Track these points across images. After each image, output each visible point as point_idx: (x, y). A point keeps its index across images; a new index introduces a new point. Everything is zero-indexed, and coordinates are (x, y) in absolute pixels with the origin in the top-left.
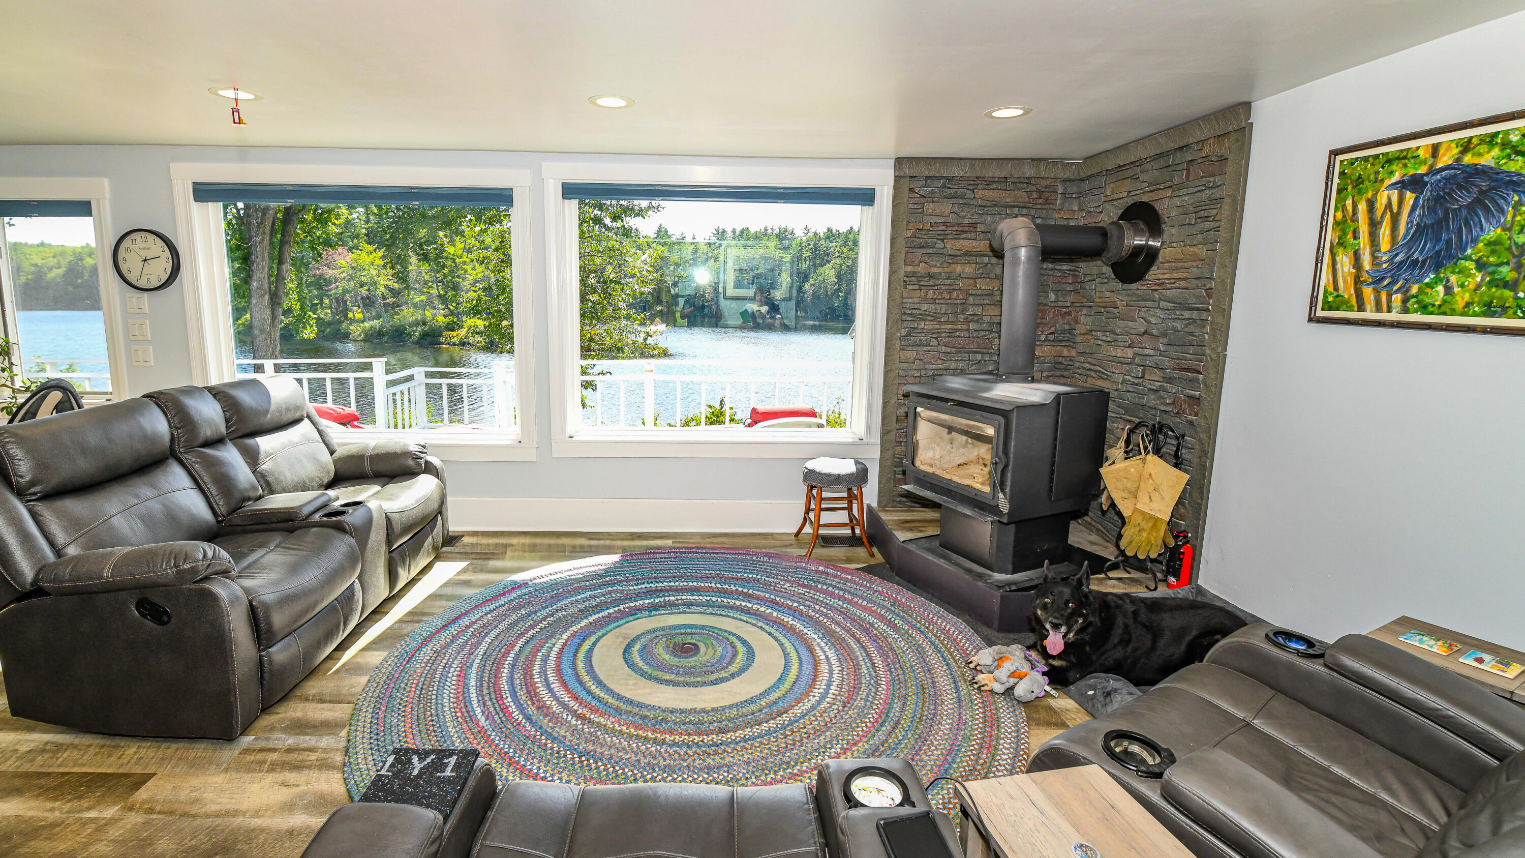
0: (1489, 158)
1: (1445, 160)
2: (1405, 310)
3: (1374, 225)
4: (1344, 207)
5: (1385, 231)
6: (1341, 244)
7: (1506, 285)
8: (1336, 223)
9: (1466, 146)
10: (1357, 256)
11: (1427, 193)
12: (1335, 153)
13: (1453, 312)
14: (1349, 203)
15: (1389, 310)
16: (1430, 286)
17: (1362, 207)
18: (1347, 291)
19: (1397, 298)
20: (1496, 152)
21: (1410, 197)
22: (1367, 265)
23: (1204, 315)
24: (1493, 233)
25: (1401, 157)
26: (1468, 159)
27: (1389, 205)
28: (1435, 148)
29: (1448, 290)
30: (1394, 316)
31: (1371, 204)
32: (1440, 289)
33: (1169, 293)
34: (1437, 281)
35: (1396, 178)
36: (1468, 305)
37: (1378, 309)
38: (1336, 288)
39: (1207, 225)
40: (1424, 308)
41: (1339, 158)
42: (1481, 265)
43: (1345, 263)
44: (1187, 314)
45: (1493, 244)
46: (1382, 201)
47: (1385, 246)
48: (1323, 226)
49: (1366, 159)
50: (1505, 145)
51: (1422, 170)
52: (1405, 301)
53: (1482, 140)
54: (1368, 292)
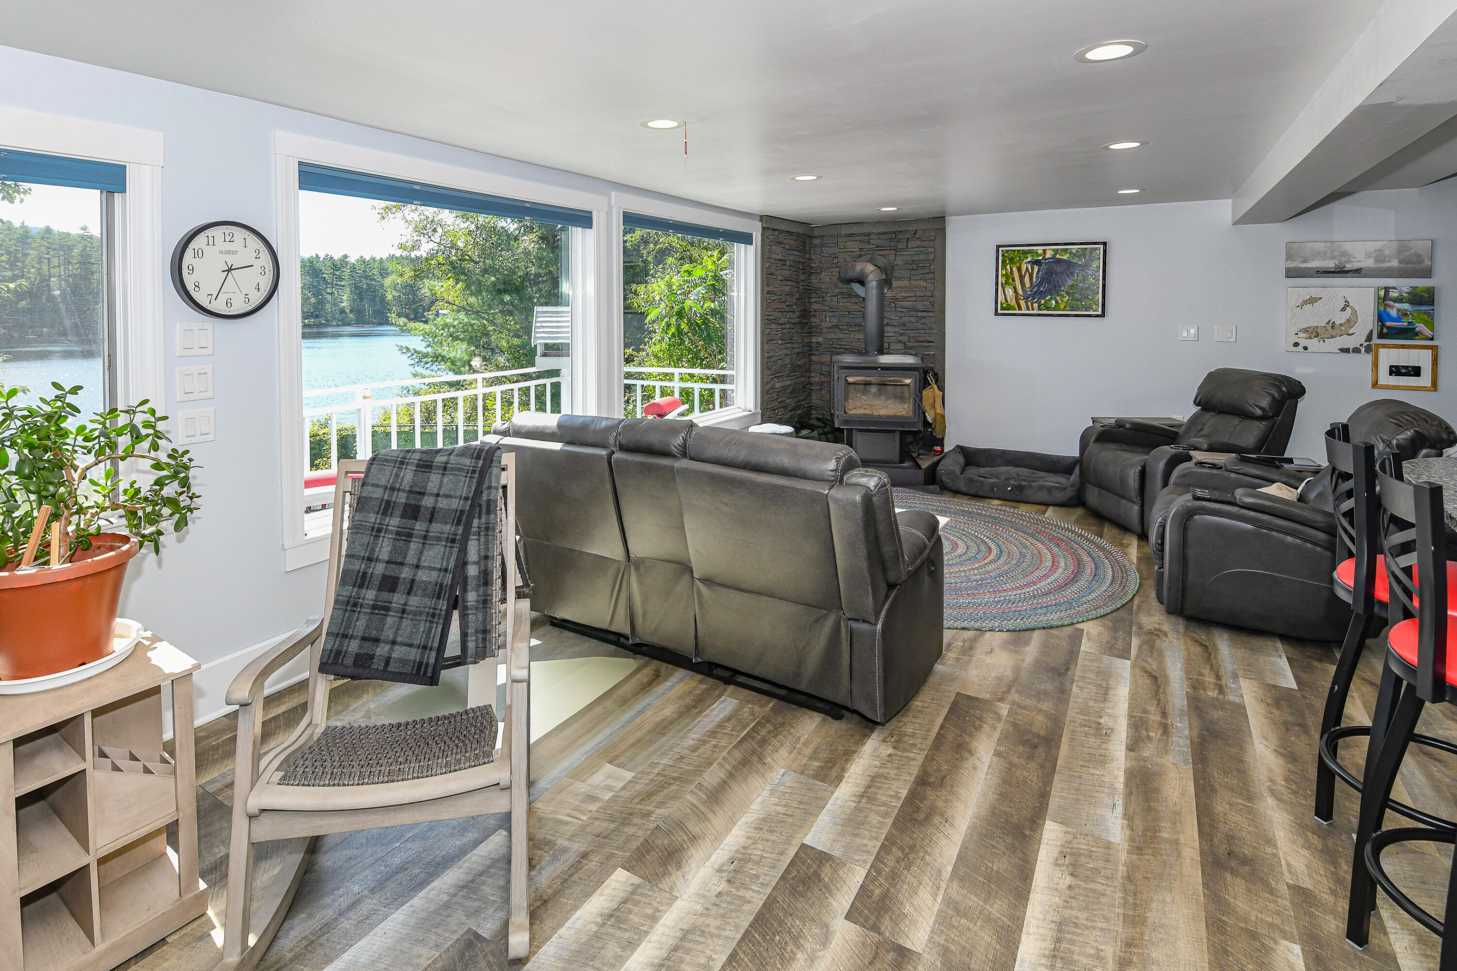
0: (1065, 257)
1: (1048, 255)
2: (1040, 309)
3: (1022, 278)
4: (1006, 269)
5: (1027, 279)
6: (1007, 283)
7: (1077, 300)
8: (1003, 275)
9: (1056, 252)
10: (1015, 288)
11: (1043, 266)
12: (998, 247)
13: (1059, 310)
14: (1008, 267)
15: (1033, 309)
16: (1049, 300)
17: (1015, 269)
18: (1014, 303)
19: (1036, 305)
20: (1068, 255)
21: (1036, 268)
22: (1020, 292)
23: (930, 314)
24: (1070, 282)
25: (1030, 252)
26: (1058, 256)
27: (1027, 269)
28: (1044, 251)
29: (1057, 302)
30: (1035, 312)
31: (1019, 269)
32: (1054, 302)
33: (905, 304)
34: (1051, 299)
35: (1029, 259)
36: (1065, 307)
37: (1028, 309)
38: (1006, 301)
39: (926, 271)
40: (1048, 309)
41: (1000, 249)
42: (1068, 293)
43: (1010, 292)
44: (919, 314)
45: (1072, 286)
46: (1024, 267)
47: (1028, 285)
48: (997, 277)
49: (1014, 251)
50: (1071, 253)
51: (1040, 258)
52: (1039, 306)
53: (1063, 250)
54: (1022, 303)
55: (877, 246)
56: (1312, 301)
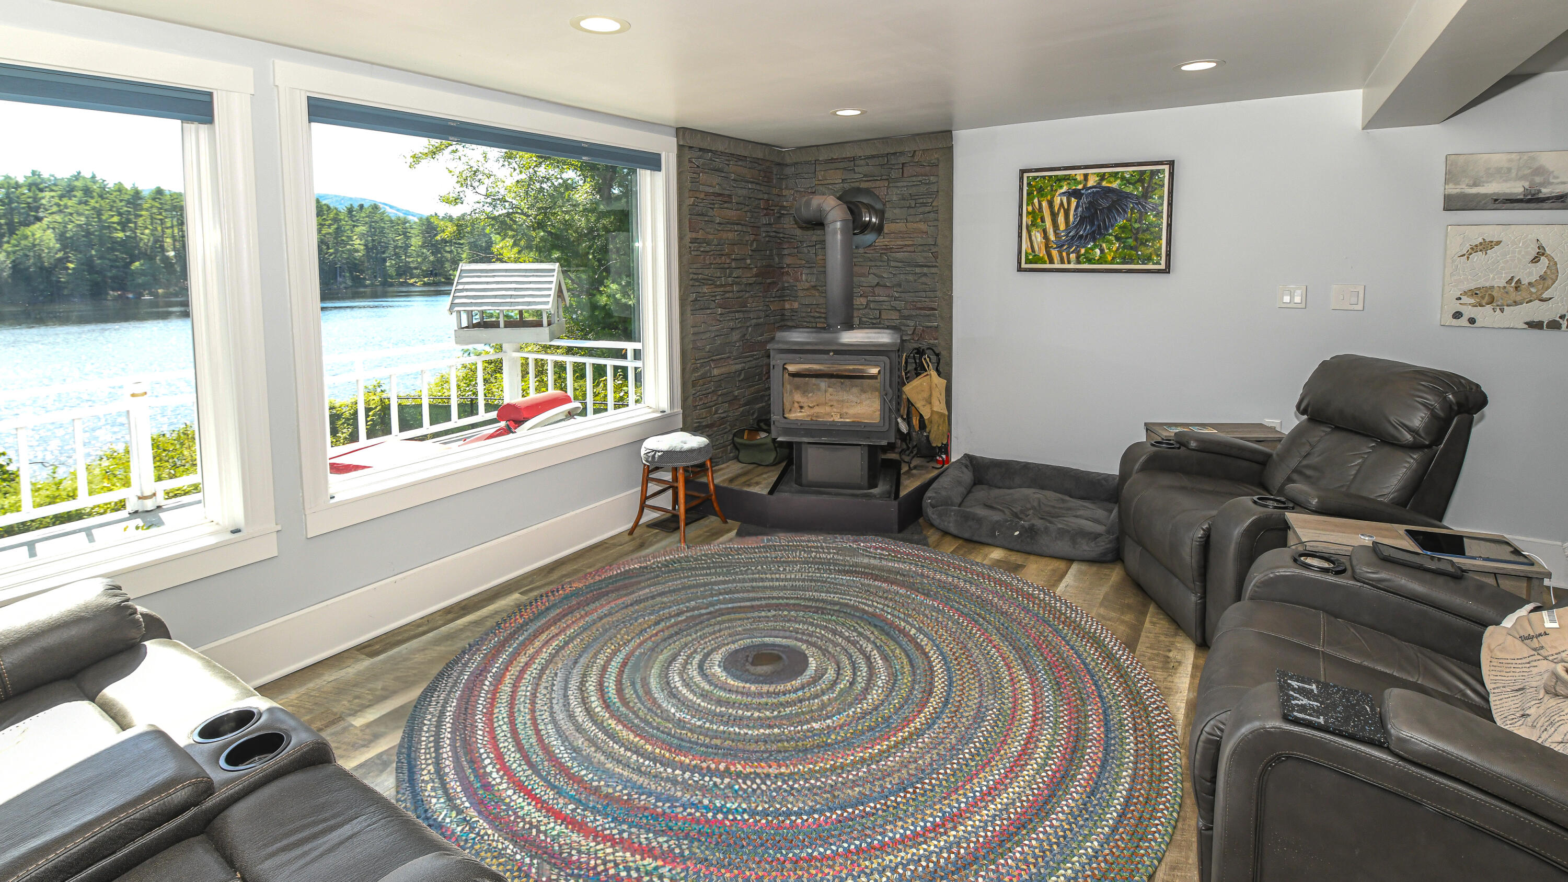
0: (1115, 185)
1: (1091, 183)
2: (1079, 262)
3: (1054, 216)
4: (1033, 204)
5: (1061, 219)
6: (1034, 224)
7: (1131, 248)
8: (1028, 213)
9: (1102, 177)
10: (1045, 232)
11: (1084, 200)
12: (1023, 172)
13: (1106, 263)
14: (1036, 201)
15: (1069, 263)
16: (1092, 249)
17: (1045, 204)
18: (1043, 253)
19: (1073, 256)
20: (1118, 181)
21: (1074, 202)
22: (1052, 237)
23: (933, 270)
24: (1121, 222)
25: (1066, 178)
26: (1104, 184)
27: (1062, 204)
28: (1086, 176)
29: (1102, 251)
30: (1072, 266)
31: (1051, 204)
32: (1098, 251)
33: (899, 255)
34: (1095, 246)
35: (1065, 189)
36: (1113, 258)
37: (1062, 262)
38: (1033, 250)
39: (927, 209)
40: (1090, 261)
41: (1026, 175)
42: (1118, 238)
43: (1038, 237)
44: (918, 270)
45: (1123, 228)
46: (1057, 201)
47: (1062, 227)
48: (1021, 215)
49: (1044, 177)
50: (1123, 178)
51: (1080, 187)
52: (1078, 258)
53: (1111, 174)
54: (1055, 253)
55: (865, 176)
56: (1485, 246)
